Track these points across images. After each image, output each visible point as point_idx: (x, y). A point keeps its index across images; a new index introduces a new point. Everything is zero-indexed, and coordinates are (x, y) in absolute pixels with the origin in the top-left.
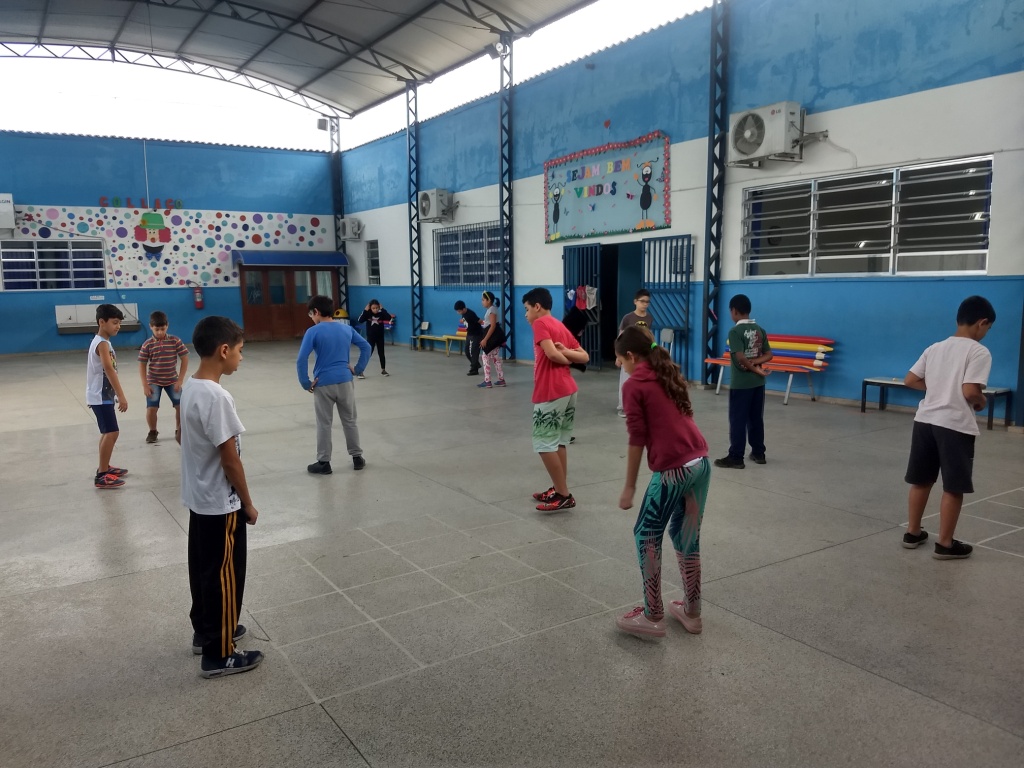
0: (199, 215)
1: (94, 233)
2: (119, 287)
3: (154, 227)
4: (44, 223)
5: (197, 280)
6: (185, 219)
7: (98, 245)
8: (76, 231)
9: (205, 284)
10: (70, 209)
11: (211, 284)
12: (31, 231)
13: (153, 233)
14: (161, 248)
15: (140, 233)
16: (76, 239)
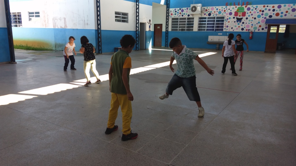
0: (257, 7)
1: (223, 14)
2: (227, 31)
3: (241, 12)
4: (210, 12)
5: (252, 29)
6: (251, 8)
7: (223, 18)
8: (218, 14)
9: (255, 31)
10: (217, 7)
11: (257, 31)
12: (206, 14)
13: (240, 14)
14: (242, 18)
15: (236, 14)
16: (218, 16)
